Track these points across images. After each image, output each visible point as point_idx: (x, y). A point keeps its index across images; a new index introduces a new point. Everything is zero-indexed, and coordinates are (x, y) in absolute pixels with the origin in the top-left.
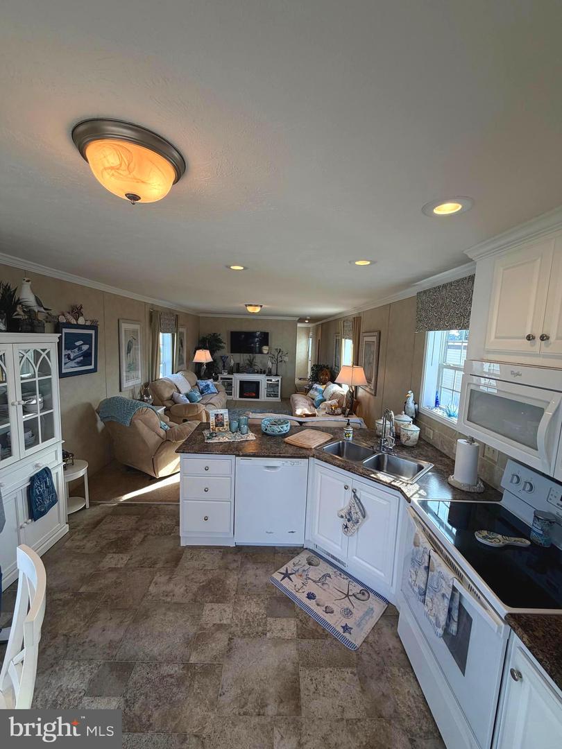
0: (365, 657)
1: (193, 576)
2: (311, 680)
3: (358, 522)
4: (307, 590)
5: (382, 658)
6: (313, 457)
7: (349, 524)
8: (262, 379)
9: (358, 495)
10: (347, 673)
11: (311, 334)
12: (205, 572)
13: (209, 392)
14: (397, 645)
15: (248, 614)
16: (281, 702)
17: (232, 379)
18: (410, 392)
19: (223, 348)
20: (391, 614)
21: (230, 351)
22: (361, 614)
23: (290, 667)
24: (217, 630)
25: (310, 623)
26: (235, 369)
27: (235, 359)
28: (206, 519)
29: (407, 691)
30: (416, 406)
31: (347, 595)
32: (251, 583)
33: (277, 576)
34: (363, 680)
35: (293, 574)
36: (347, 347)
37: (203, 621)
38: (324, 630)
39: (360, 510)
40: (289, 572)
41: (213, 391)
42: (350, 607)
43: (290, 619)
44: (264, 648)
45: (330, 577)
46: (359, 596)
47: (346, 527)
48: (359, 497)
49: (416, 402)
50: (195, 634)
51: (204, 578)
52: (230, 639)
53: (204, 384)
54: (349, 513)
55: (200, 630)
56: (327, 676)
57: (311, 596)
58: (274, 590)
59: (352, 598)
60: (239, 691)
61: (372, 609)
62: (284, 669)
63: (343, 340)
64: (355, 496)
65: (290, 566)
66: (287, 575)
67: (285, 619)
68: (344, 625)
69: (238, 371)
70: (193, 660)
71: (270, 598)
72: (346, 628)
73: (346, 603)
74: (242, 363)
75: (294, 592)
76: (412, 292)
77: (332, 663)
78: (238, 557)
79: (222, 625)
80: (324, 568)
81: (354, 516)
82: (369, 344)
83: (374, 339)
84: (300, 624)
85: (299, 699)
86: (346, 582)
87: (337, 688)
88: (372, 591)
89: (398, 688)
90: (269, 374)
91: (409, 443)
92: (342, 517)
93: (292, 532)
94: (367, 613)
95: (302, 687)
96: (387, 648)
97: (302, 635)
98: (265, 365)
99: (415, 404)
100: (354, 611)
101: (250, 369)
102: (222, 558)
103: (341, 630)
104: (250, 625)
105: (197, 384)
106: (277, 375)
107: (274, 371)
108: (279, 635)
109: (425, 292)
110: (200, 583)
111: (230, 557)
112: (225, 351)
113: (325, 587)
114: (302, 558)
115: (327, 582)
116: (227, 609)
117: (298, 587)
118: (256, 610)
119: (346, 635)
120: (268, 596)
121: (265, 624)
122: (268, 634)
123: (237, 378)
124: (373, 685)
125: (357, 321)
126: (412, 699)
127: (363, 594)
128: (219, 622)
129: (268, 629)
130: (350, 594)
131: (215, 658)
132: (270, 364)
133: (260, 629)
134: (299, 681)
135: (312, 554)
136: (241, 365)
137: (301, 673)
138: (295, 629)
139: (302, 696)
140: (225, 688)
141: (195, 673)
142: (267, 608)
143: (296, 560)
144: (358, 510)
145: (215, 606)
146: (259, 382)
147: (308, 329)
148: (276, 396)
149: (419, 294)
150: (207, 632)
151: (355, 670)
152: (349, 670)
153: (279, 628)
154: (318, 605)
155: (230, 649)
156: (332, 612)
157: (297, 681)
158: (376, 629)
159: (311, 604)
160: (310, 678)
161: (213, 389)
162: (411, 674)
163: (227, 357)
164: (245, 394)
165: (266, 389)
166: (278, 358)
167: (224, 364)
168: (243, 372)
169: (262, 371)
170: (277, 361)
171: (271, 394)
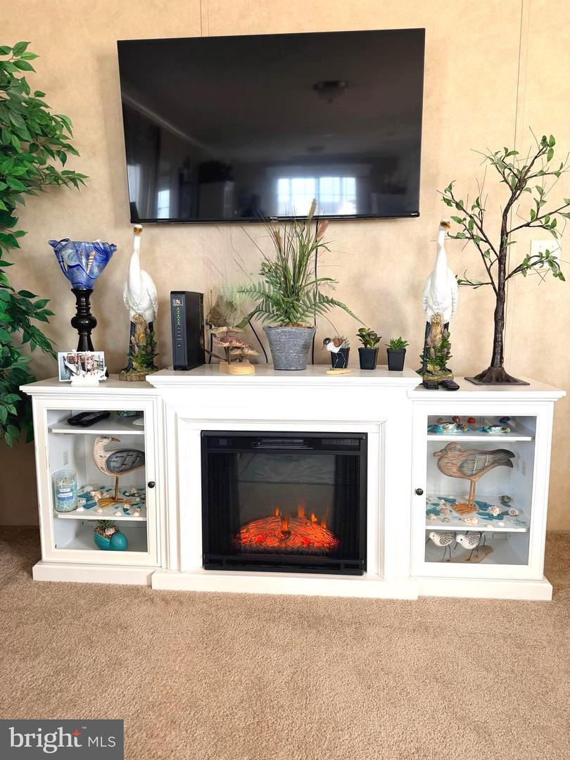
21: (122, 209)
26: (165, 341)
74: (219, 296)
106: (495, 376)
123: (187, 409)
136: (213, 311)
146: (361, 439)
148: (512, 551)
163: (106, 254)
164: (250, 535)
165: (419, 492)
166: (504, 233)
167: (83, 310)
168: (240, 359)
169: (382, 347)
170: (502, 259)
171: (455, 534)
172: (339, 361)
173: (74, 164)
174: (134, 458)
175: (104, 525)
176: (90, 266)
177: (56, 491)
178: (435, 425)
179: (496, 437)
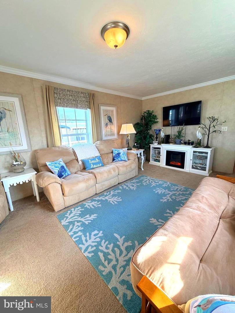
8: (189, 151)
13: (119, 159)
17: (160, 148)
19: (157, 122)
21: (162, 125)
26: (164, 140)
41: (123, 159)
53: (117, 152)
74: (172, 135)
101: (179, 139)
105: (112, 152)
106: (207, 147)
107: (204, 143)
112: (158, 125)
123: (165, 148)
132: (199, 135)
136: (171, 137)
146: (185, 153)
148: (204, 169)
161: (123, 157)
163: (160, 130)
164: (171, 163)
165: (191, 160)
166: (210, 128)
167: (157, 136)
168: (171, 143)
169: (191, 142)
170: (209, 131)
171: (197, 166)
172: (185, 143)
173: (158, 120)
174: (159, 153)
175: (157, 159)
176: (158, 132)
177: (152, 155)
178: (194, 152)
179: (204, 154)
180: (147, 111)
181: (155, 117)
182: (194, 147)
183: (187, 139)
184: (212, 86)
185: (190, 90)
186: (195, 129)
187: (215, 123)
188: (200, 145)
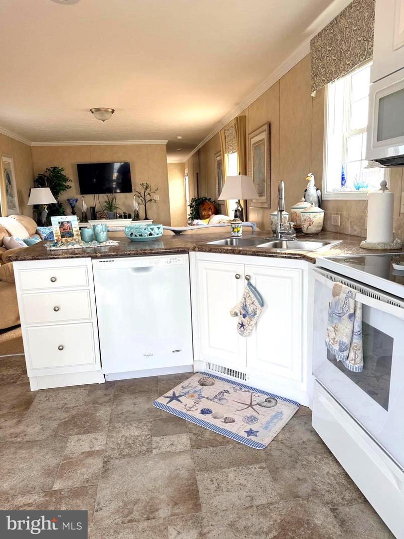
0: (276, 453)
1: (50, 415)
2: (212, 481)
3: (255, 314)
4: (201, 407)
5: (296, 451)
6: (194, 250)
7: (245, 321)
9: (252, 282)
10: (255, 469)
11: (186, 171)
12: (67, 410)
14: (312, 437)
15: (127, 437)
16: (176, 504)
18: (309, 175)
19: (69, 187)
20: (303, 414)
21: (79, 191)
22: (268, 418)
23: (184, 473)
24: (87, 457)
25: (207, 435)
26: (89, 215)
27: (87, 202)
28: (61, 348)
29: (325, 472)
30: (319, 191)
31: (251, 405)
32: (128, 411)
33: (162, 400)
34: (274, 472)
35: (181, 396)
36: (232, 163)
37: (67, 452)
38: (224, 438)
39: (257, 299)
40: (177, 395)
42: (255, 414)
43: (180, 435)
44: (150, 463)
45: (228, 392)
46: (265, 404)
47: (242, 325)
48: (254, 285)
49: (319, 188)
50: (58, 464)
51: (65, 415)
52: (105, 462)
54: (244, 307)
55: (65, 459)
56: (231, 475)
57: (205, 412)
58: (159, 413)
59: (257, 407)
60: (121, 504)
61: (281, 413)
62: (177, 476)
63: (226, 155)
64: (250, 284)
65: (178, 390)
66: (174, 397)
67: (174, 436)
68: (248, 430)
69: (94, 218)
70: (57, 486)
71: (155, 420)
72: (250, 432)
73: (250, 412)
74: (98, 207)
75: (184, 411)
76: (304, 49)
77: (236, 463)
78: (111, 392)
79: (93, 452)
80: (219, 386)
81: (250, 309)
82: (257, 145)
83: (264, 136)
84: (194, 437)
85: (197, 498)
86: (249, 394)
87: (244, 482)
88: (280, 398)
89: (315, 471)
90: (137, 217)
91: (313, 229)
92: (236, 314)
93: (177, 351)
94: (275, 417)
95: (200, 488)
96: (301, 441)
97: (197, 445)
98: (129, 207)
99: (317, 190)
100: (259, 417)
101: (110, 213)
102: (89, 395)
103: (245, 435)
104: (131, 447)
105: (37, 233)
106: (146, 219)
107: (142, 214)
108: (169, 449)
109: (320, 35)
110: (61, 420)
111: (100, 393)
112: (72, 191)
113: (223, 402)
114: (194, 381)
115: (224, 397)
116: (100, 438)
117: (189, 405)
118: (136, 433)
119: (252, 438)
120: (151, 420)
121: (150, 443)
122: (155, 452)
124: (286, 473)
125: (241, 121)
126: (332, 478)
127: (270, 402)
128: (89, 450)
129: (154, 447)
130: (253, 403)
131: (87, 481)
132: (136, 205)
133: (144, 448)
134: (196, 484)
135: (205, 376)
136: (97, 210)
137: (198, 478)
138: (189, 442)
139: (201, 495)
140: (102, 504)
141: (61, 498)
142: (150, 430)
143: (185, 383)
144: (254, 299)
145: (84, 437)
147: (182, 166)
149: (313, 42)
150: (74, 460)
151: (264, 465)
152: (257, 466)
153: (168, 443)
154: (215, 418)
155: (106, 471)
156: (233, 421)
157: (195, 483)
158: (287, 428)
159: (208, 418)
160: (209, 480)
162: (330, 458)
163: (77, 200)
166: (145, 196)
167: (73, 210)
168: (103, 218)
169: (127, 215)
170: (145, 200)
172: (120, 217)
173: (68, 183)
176: (74, 202)
180: (52, 168)
181: (65, 179)
182: (133, 220)
183: (120, 211)
184: (136, 146)
185: (112, 146)
186: (126, 198)
187: (148, 191)
188: (138, 218)
